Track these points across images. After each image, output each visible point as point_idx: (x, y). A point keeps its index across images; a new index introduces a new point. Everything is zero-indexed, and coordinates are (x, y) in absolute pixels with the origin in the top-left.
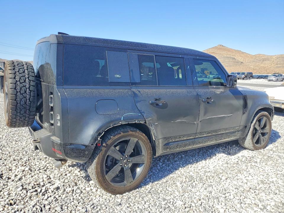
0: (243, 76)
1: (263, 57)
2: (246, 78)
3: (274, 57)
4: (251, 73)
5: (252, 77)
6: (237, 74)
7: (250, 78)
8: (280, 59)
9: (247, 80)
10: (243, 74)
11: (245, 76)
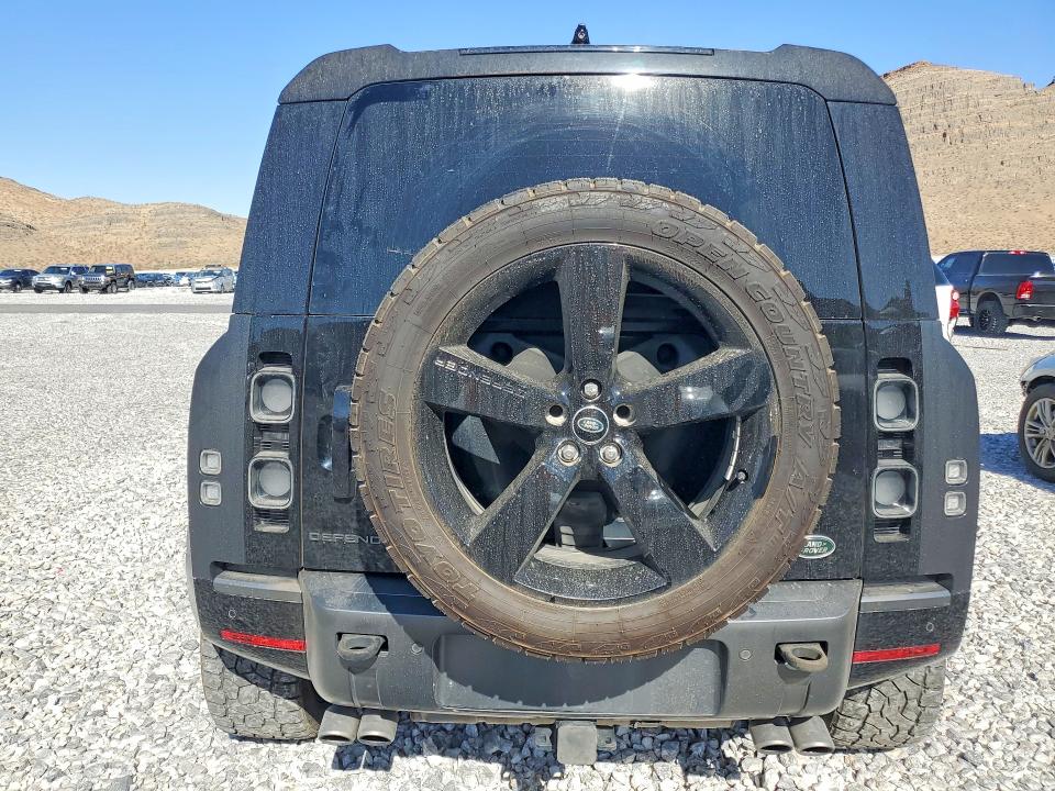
0: (103, 278)
1: (108, 210)
2: (114, 288)
3: (144, 211)
4: (127, 268)
5: (133, 279)
6: (73, 273)
7: (126, 285)
8: (162, 217)
9: (117, 292)
10: (100, 269)
11: (109, 279)
